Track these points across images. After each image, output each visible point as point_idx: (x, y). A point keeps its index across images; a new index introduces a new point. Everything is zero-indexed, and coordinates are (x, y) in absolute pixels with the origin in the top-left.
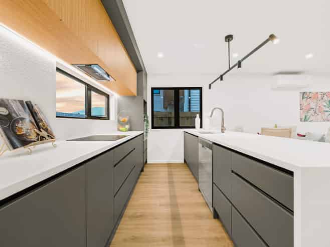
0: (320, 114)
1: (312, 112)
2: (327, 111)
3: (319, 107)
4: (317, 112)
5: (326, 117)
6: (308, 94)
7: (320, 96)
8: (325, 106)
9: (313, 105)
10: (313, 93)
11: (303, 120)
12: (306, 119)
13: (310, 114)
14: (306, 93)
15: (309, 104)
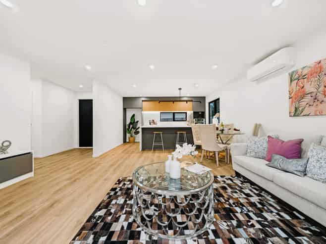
0: (325, 99)
3: (325, 87)
6: (300, 71)
11: (292, 114)
12: (296, 113)
13: (303, 104)
14: (297, 72)
15: (303, 87)
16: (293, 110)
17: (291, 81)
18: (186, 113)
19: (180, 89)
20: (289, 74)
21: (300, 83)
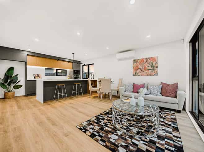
0: (145, 71)
1: (139, 70)
2: (150, 69)
3: (145, 67)
4: (143, 70)
5: (149, 73)
6: (137, 60)
7: (145, 61)
8: (148, 66)
9: (140, 66)
10: (140, 60)
11: (134, 75)
13: (138, 72)
14: (136, 60)
15: (138, 66)
16: (134, 73)
17: (134, 63)
18: (66, 70)
19: (73, 54)
20: (133, 60)
21: (137, 64)
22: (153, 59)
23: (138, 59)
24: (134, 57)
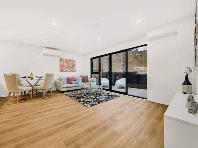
0: (69, 68)
1: (65, 67)
2: (72, 68)
3: (69, 65)
4: (67, 67)
5: (71, 70)
7: (69, 61)
8: (71, 65)
9: (65, 65)
11: (61, 70)
12: (62, 71)
13: (64, 68)
14: (62, 59)
15: (64, 64)
17: (61, 61)
20: (60, 59)
22: (73, 61)
23: (64, 59)
24: (61, 56)
